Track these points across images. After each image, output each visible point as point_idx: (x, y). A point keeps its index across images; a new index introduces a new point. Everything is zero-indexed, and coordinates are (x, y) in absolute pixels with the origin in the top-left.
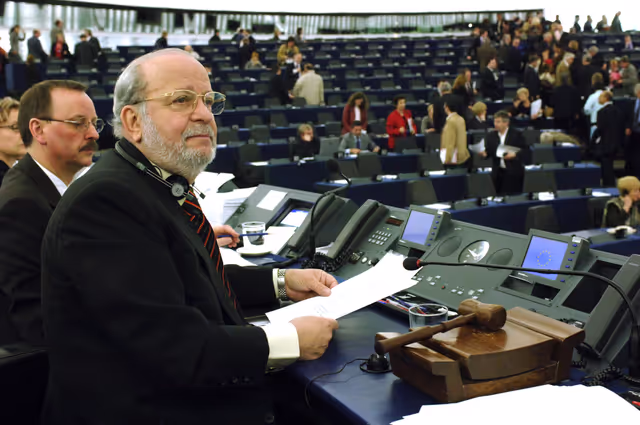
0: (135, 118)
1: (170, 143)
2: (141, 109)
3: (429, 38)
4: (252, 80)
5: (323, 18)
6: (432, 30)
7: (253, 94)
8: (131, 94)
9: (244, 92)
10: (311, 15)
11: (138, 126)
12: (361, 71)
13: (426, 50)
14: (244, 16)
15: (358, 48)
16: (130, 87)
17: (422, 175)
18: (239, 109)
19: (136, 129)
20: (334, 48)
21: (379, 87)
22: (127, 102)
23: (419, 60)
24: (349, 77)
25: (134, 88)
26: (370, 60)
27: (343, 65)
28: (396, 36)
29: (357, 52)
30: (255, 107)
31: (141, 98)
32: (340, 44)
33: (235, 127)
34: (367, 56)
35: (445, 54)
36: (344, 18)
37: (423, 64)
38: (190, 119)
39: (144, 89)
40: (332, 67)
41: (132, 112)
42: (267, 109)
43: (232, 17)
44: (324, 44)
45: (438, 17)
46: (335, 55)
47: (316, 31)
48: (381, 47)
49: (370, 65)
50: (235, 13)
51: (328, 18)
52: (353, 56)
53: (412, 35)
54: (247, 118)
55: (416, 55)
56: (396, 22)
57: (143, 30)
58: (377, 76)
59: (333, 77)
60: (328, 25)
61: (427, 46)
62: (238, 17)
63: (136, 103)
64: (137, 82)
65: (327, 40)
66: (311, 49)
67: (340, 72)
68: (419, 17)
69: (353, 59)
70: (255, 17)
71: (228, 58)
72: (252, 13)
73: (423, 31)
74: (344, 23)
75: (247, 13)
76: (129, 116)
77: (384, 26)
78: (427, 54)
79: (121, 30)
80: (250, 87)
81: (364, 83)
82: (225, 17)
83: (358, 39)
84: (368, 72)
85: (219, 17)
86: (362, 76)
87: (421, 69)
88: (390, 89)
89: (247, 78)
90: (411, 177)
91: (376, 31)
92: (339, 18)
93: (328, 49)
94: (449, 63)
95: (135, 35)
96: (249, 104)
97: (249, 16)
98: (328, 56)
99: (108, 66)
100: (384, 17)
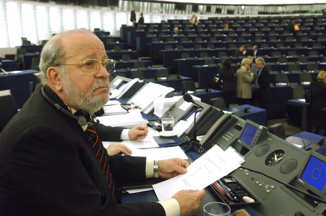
0: (56, 75)
1: (83, 93)
2: (61, 70)
3: (314, 16)
4: (225, 35)
5: (261, 7)
6: (316, 12)
7: (224, 42)
8: (54, 59)
9: (220, 41)
10: (255, 5)
11: (59, 80)
12: (277, 32)
13: (311, 22)
14: (223, 6)
15: (277, 21)
16: (53, 55)
17: (299, 84)
18: (217, 49)
19: (58, 83)
20: (266, 21)
21: (285, 40)
22: (52, 64)
23: (307, 27)
24: (271, 35)
25: (55, 55)
26: (282, 27)
27: (269, 29)
28: (297, 15)
29: (276, 23)
30: (224, 48)
31: (61, 62)
32: (269, 19)
33: (214, 57)
34: (281, 25)
35: (321, 24)
36: (271, 7)
37: (309, 29)
38: (95, 77)
39: (63, 56)
40: (263, 30)
41: (55, 71)
42: (230, 49)
43: (218, 6)
44: (261, 19)
45: (319, 6)
46: (266, 24)
47: (257, 13)
48: (289, 21)
49: (282, 29)
50: (220, 5)
51: (263, 7)
52: (274, 25)
53: (305, 15)
54: (220, 53)
55: (306, 24)
56: (298, 9)
57: (182, 13)
58: (285, 35)
59: (263, 35)
60: (263, 10)
61: (312, 20)
62: (221, 6)
63: (57, 65)
64: (58, 51)
65: (263, 17)
66: (254, 21)
67: (267, 33)
68: (309, 6)
69: (275, 26)
70: (229, 7)
71: (216, 25)
72: (228, 5)
73: (311, 13)
74: (271, 10)
75: (225, 5)
76: (53, 73)
77: (291, 10)
78: (312, 24)
79: (168, 12)
80: (223, 39)
81: (278, 38)
82: (215, 7)
83: (278, 17)
84: (281, 32)
85: (212, 7)
86: (277, 34)
87: (307, 31)
88: (291, 41)
89: (222, 35)
90: (294, 85)
91: (288, 13)
92: (269, 7)
93: (263, 21)
94: (323, 28)
95: (175, 15)
96: (222, 47)
97: (226, 6)
98: (262, 25)
99: (161, 29)
100: (291, 6)
